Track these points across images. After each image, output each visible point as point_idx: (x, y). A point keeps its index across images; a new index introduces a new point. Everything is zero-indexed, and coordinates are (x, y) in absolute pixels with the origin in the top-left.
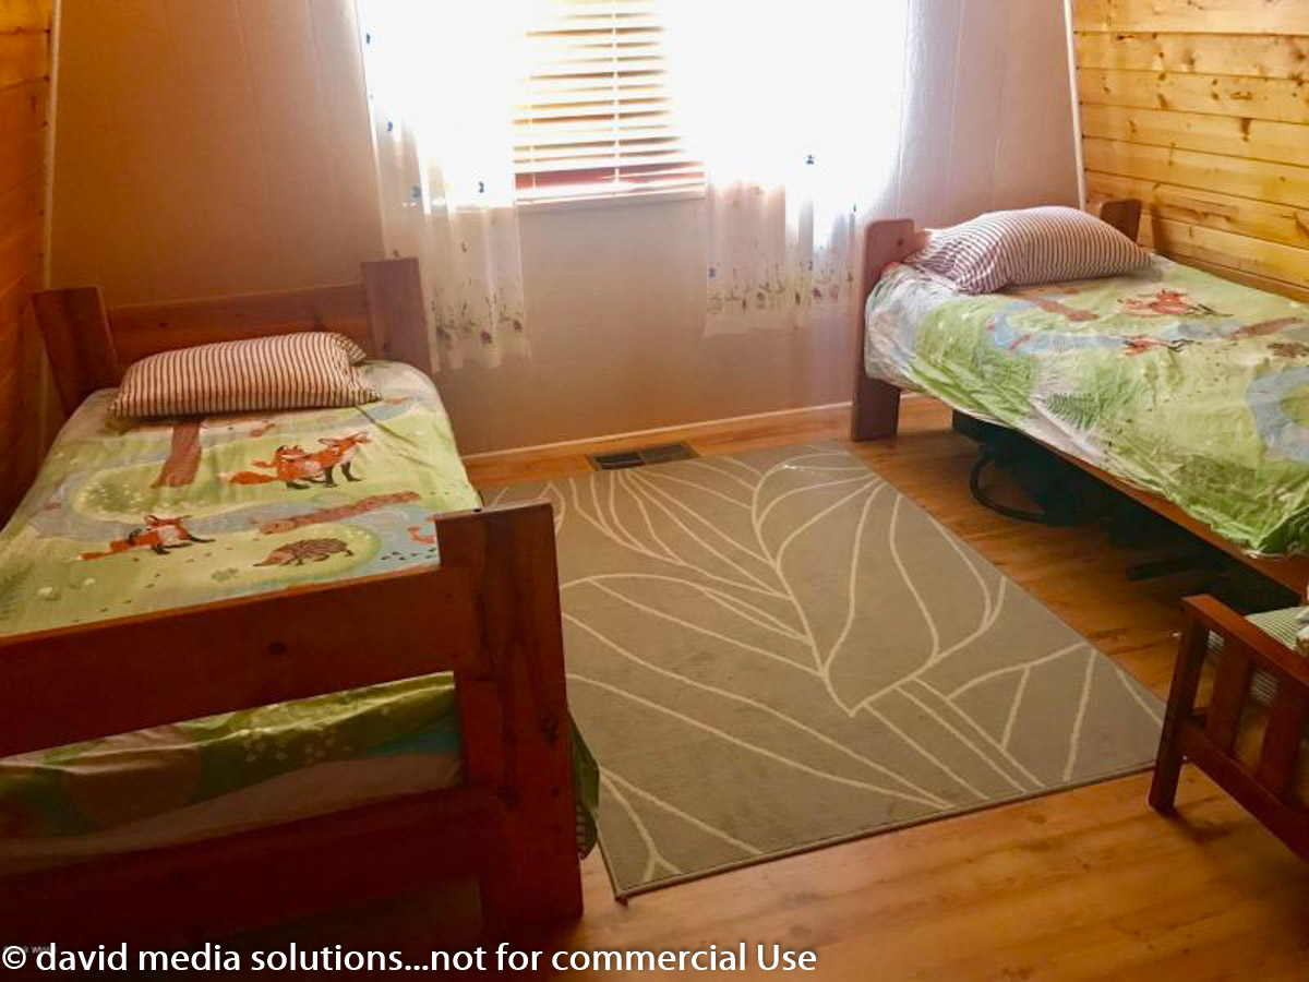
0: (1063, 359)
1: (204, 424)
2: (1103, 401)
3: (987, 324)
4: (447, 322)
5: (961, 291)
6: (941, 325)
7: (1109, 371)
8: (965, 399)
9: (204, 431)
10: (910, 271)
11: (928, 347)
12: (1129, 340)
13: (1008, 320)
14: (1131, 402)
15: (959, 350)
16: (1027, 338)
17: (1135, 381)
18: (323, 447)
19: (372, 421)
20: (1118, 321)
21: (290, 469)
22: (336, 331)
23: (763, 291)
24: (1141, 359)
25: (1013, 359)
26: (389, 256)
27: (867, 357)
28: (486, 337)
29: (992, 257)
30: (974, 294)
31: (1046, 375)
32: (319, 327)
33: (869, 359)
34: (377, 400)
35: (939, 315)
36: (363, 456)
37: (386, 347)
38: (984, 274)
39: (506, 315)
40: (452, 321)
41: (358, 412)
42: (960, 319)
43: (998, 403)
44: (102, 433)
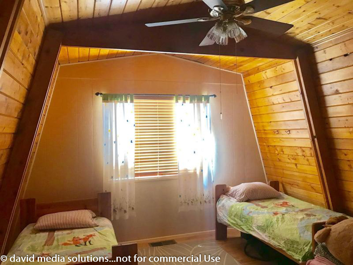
0: (259, 217)
1: (56, 231)
2: (267, 226)
3: (243, 209)
4: (116, 208)
5: (237, 201)
6: (233, 209)
7: (269, 219)
8: (239, 227)
9: (56, 233)
10: (226, 196)
11: (231, 215)
12: (274, 213)
13: (248, 208)
14: (273, 226)
15: (237, 215)
16: (251, 212)
17: (274, 222)
18: (84, 237)
19: (97, 231)
20: (272, 208)
21: (76, 242)
22: (90, 210)
23: (193, 201)
24: (276, 217)
25: (248, 217)
26: (104, 191)
27: (217, 217)
28: (125, 211)
29: (244, 193)
30: (240, 202)
31: (255, 220)
32: (86, 209)
33: (218, 218)
34: (98, 226)
35: (232, 207)
36: (94, 239)
37: (101, 213)
38: (242, 198)
39: (130, 206)
40: (117, 208)
41: (93, 229)
42: (237, 208)
43: (246, 228)
44: (31, 233)
